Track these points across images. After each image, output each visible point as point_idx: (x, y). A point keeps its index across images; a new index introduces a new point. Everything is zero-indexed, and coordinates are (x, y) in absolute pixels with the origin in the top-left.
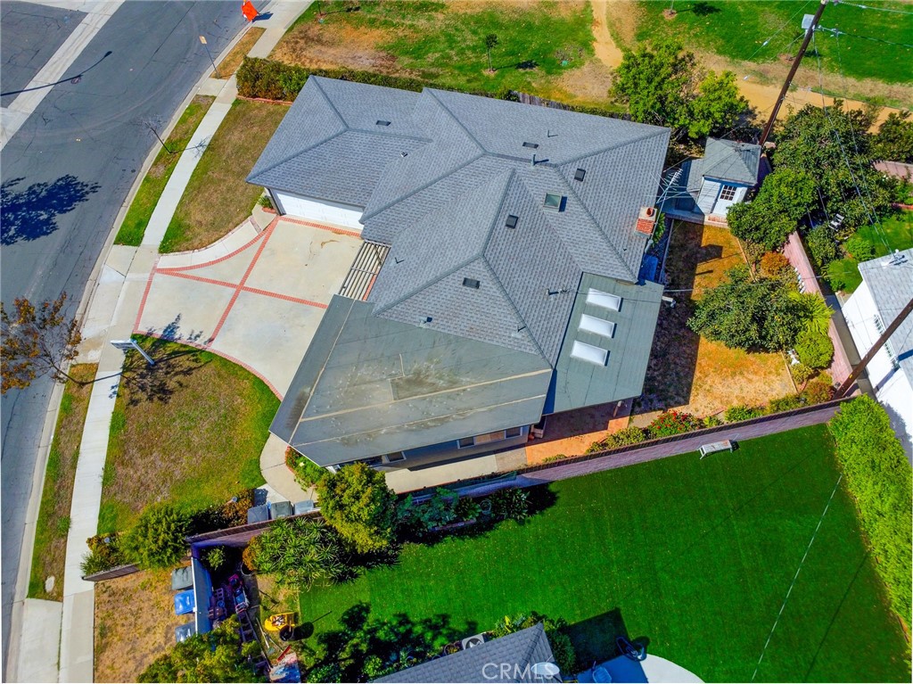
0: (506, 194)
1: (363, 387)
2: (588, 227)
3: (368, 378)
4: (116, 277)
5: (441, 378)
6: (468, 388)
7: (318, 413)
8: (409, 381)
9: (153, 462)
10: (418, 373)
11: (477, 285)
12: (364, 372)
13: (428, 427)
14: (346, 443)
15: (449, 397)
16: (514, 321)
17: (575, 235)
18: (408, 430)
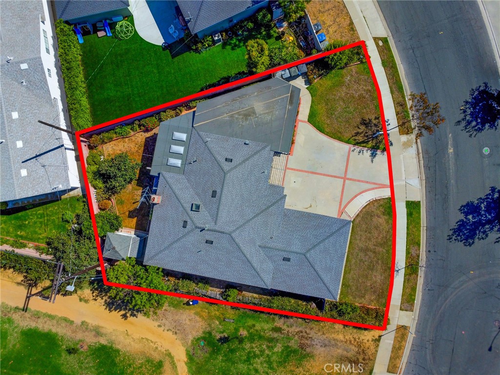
0: (218, 209)
1: (267, 111)
2: (181, 196)
3: (266, 115)
4: (411, 182)
5: (237, 118)
6: (225, 115)
7: (283, 98)
8: (250, 116)
9: (356, 92)
10: (246, 119)
11: (226, 160)
12: (269, 118)
13: (239, 97)
14: (269, 88)
15: (233, 111)
16: (210, 145)
17: (187, 192)
18: (247, 95)
